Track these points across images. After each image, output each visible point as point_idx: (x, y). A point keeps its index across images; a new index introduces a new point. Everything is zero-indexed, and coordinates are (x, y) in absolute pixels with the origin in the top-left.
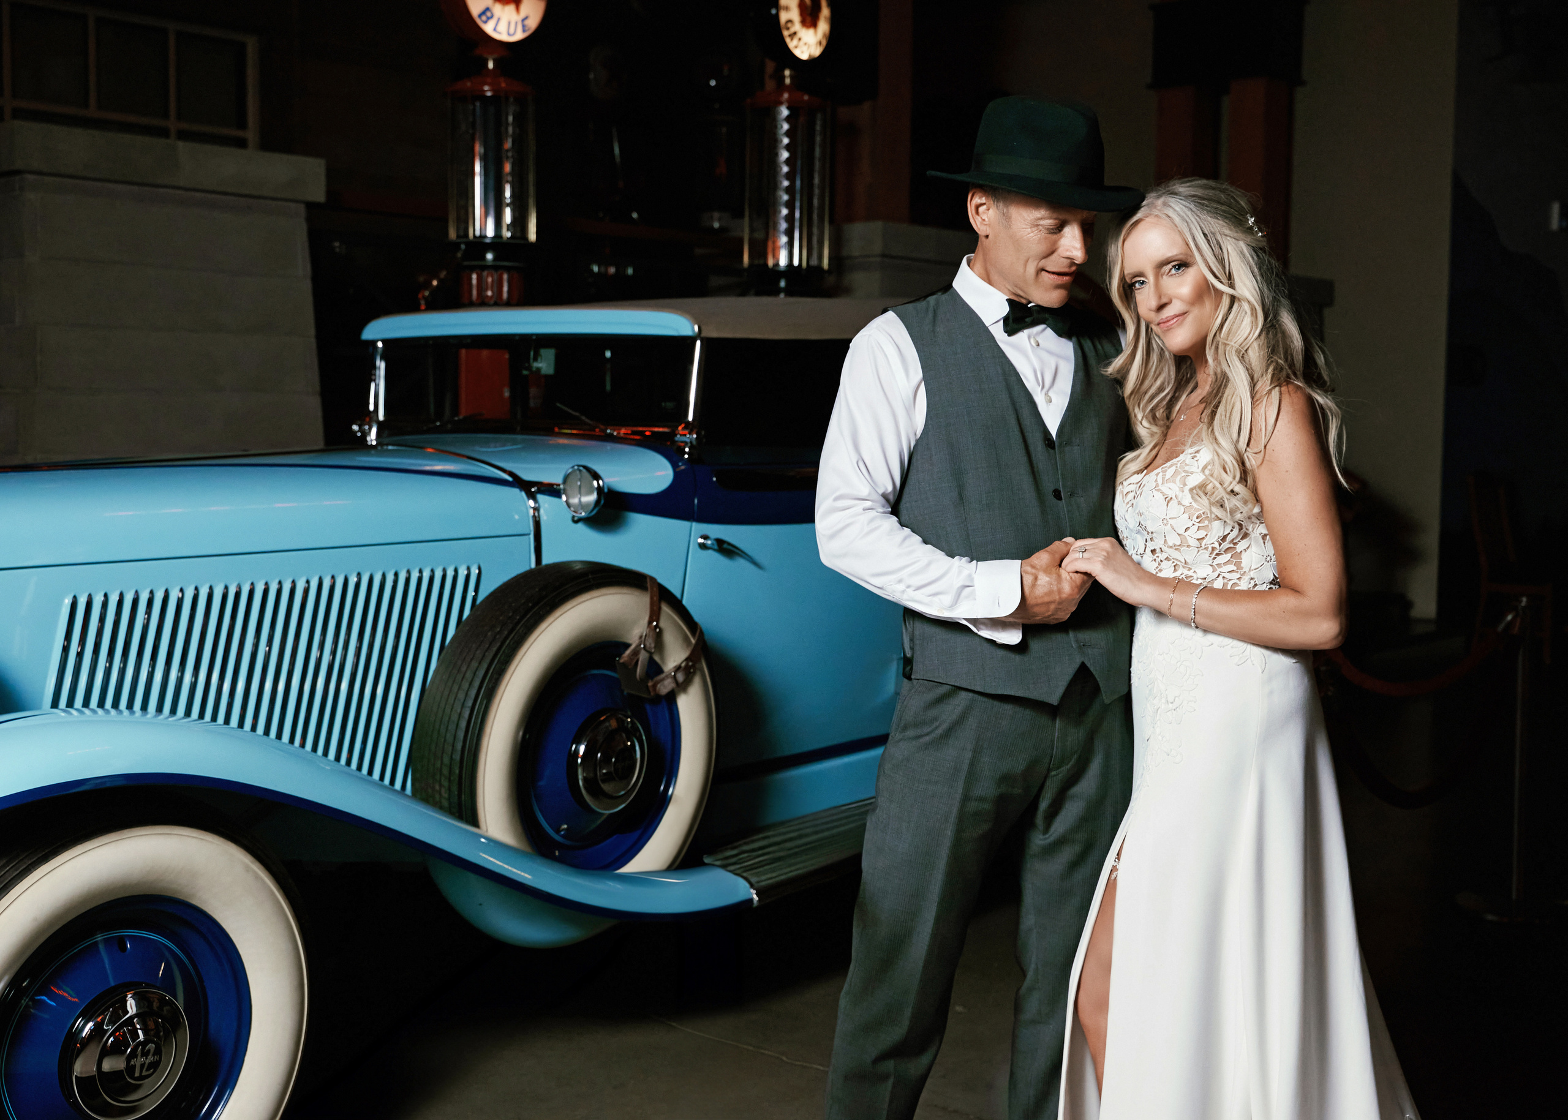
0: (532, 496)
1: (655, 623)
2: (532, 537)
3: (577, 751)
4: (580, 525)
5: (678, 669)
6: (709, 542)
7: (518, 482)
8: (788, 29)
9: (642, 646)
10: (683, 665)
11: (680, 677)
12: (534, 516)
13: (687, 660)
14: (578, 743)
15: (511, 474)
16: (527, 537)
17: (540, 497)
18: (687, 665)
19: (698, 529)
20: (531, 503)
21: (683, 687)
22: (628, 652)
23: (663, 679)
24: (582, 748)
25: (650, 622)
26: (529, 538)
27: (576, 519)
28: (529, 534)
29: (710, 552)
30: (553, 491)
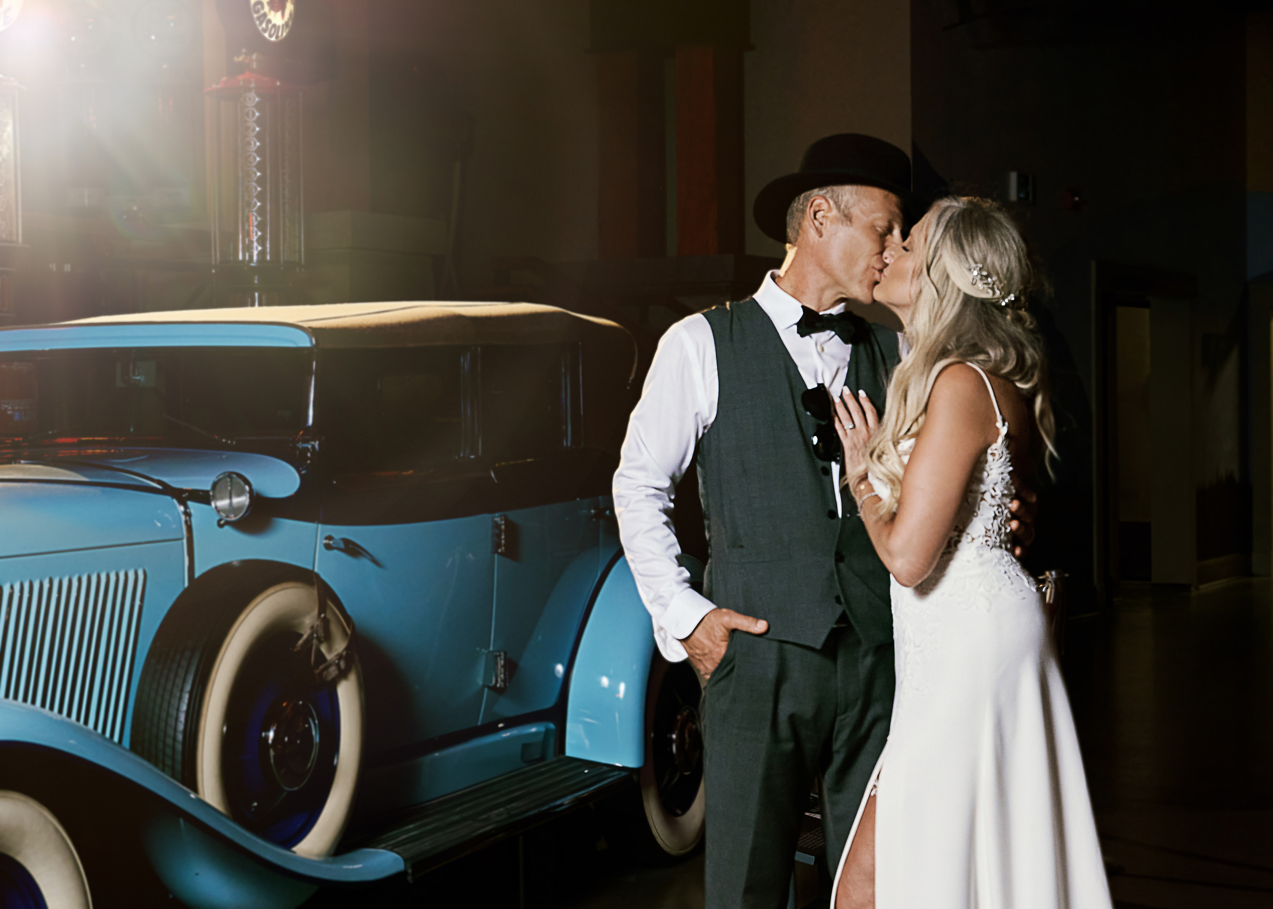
0: (183, 502)
1: (323, 615)
2: (185, 541)
3: (267, 738)
4: (227, 528)
5: (340, 657)
6: (331, 542)
7: (167, 490)
8: (257, 12)
9: (315, 635)
10: (344, 653)
11: (342, 664)
12: (186, 522)
13: (346, 649)
14: (268, 730)
15: (159, 482)
16: (179, 542)
17: (190, 503)
18: (347, 654)
19: (323, 530)
20: (182, 508)
21: (343, 675)
22: (300, 642)
23: (327, 668)
24: (271, 734)
25: (319, 614)
26: (183, 544)
27: (222, 522)
28: (182, 539)
29: (335, 551)
30: (203, 497)
